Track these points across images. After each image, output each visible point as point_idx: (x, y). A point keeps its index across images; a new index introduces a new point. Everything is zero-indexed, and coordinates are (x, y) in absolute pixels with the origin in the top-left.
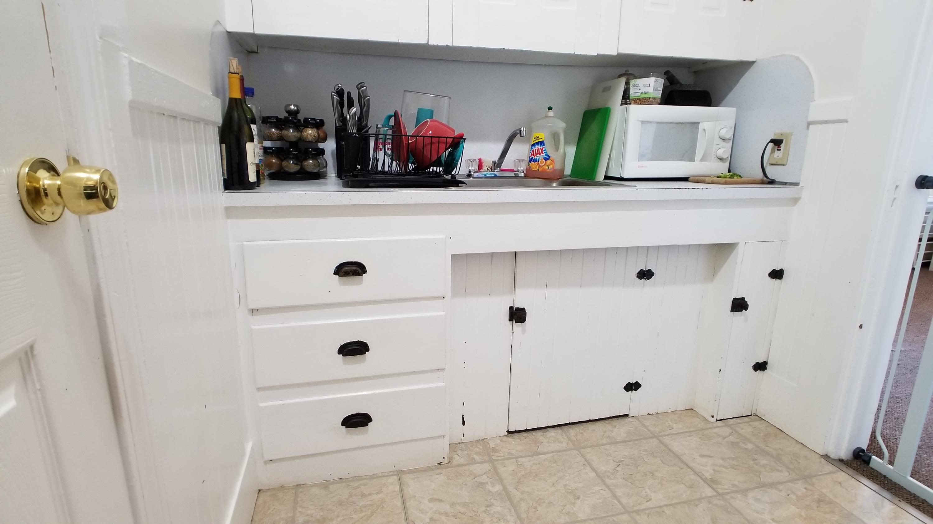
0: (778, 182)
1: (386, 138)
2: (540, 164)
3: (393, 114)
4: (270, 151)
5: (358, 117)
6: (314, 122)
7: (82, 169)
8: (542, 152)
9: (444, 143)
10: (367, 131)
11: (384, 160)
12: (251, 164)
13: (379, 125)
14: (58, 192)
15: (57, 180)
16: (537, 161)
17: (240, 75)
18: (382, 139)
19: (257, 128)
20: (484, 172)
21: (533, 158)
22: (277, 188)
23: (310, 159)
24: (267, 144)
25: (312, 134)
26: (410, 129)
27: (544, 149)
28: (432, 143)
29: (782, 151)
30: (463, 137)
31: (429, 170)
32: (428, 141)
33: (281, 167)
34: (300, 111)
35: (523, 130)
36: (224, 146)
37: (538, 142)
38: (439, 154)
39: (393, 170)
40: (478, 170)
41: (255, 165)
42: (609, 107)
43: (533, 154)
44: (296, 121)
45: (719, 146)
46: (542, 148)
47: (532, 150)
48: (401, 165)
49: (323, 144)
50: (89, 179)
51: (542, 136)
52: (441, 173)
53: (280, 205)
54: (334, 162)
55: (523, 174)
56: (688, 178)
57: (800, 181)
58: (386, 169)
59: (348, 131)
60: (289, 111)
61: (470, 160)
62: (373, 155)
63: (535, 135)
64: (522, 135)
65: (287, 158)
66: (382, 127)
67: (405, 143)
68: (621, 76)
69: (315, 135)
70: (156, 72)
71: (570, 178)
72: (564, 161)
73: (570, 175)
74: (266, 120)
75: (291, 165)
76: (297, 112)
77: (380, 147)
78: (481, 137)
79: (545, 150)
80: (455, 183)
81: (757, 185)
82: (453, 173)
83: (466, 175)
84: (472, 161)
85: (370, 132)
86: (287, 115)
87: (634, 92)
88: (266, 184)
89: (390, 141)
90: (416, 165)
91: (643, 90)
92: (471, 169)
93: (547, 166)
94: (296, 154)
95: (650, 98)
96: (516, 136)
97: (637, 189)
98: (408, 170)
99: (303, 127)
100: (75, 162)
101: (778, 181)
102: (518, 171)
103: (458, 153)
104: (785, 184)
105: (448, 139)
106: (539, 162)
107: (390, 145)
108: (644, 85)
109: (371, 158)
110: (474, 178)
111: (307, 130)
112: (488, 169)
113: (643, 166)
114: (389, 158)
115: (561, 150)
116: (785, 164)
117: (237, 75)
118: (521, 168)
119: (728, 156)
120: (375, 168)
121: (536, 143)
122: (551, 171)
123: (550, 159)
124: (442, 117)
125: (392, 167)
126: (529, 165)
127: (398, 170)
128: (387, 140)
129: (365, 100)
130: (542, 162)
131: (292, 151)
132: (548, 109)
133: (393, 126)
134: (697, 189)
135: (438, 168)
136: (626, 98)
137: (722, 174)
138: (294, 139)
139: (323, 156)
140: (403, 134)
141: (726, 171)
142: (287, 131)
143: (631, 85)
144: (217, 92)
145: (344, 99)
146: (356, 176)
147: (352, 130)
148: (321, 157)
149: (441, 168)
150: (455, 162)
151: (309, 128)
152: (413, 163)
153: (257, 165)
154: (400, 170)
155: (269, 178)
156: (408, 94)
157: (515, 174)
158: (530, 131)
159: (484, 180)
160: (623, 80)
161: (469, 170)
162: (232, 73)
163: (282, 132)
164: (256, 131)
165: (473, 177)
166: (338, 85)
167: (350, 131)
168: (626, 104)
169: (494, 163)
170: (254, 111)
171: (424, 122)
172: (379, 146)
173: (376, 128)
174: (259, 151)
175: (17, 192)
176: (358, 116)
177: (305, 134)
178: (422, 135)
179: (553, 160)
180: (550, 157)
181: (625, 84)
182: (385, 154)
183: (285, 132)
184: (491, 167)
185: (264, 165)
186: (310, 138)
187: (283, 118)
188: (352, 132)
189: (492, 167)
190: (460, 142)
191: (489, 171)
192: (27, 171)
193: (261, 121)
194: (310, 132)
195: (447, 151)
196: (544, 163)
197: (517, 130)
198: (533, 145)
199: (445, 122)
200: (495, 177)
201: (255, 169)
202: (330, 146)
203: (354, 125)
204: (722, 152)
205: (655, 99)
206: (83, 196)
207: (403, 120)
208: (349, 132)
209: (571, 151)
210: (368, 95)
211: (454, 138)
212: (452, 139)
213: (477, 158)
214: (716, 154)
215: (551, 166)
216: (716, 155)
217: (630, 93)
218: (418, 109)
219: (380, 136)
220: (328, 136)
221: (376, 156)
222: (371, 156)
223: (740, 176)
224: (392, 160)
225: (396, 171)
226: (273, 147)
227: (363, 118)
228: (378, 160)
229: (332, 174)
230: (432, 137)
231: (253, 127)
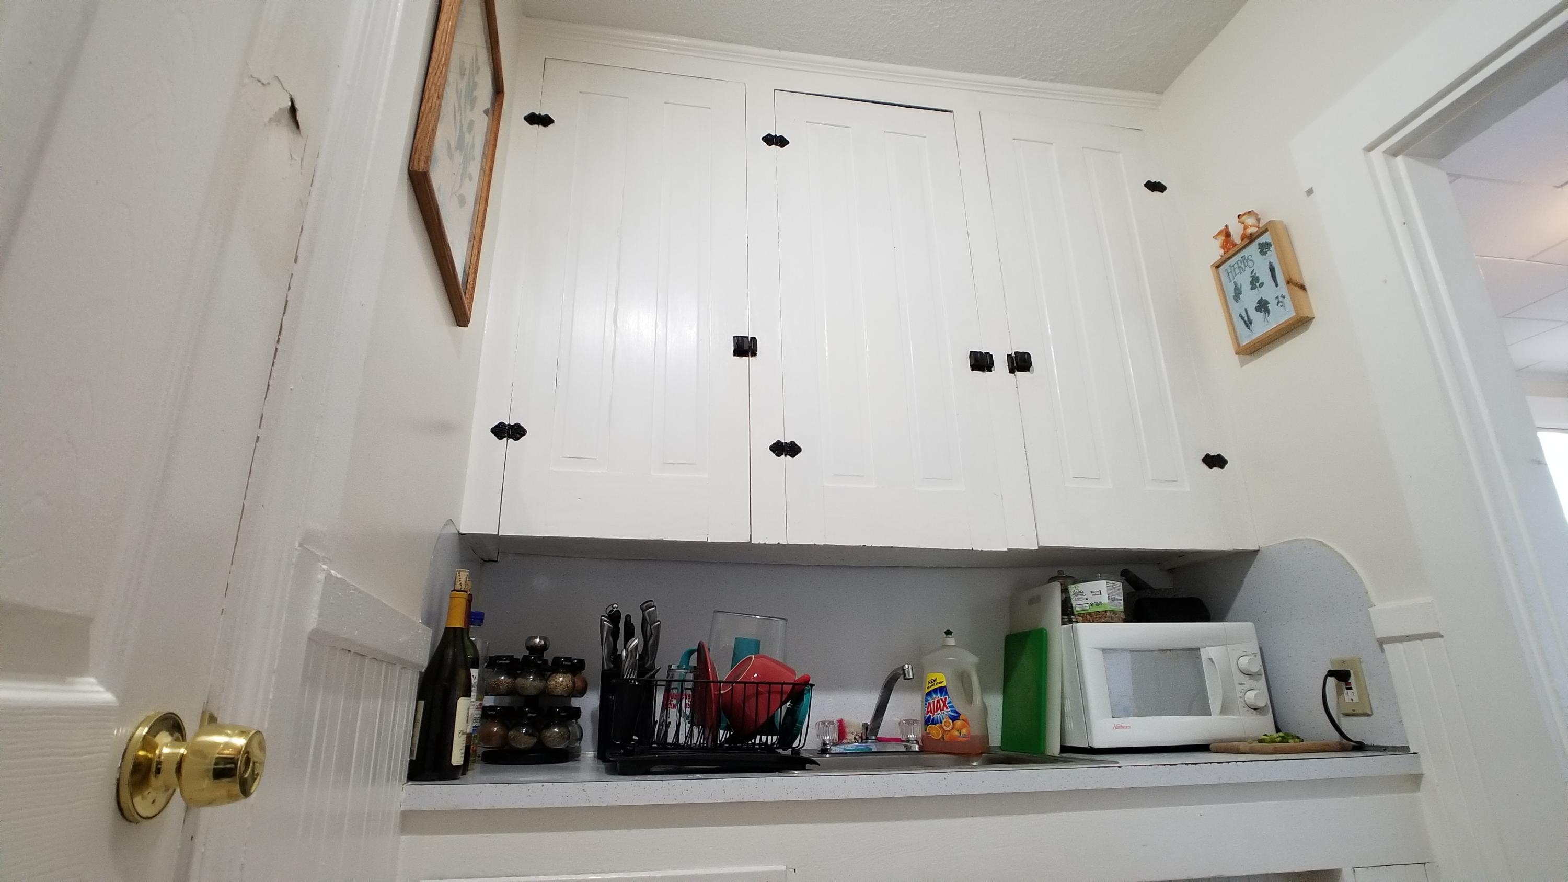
0: (1371, 746)
1: (683, 688)
2: (945, 728)
3: (696, 647)
4: (492, 712)
5: (639, 655)
6: (569, 663)
7: (220, 731)
8: (945, 706)
9: (778, 692)
10: (653, 676)
11: (678, 726)
12: (461, 734)
13: (672, 666)
14: (176, 768)
15: (180, 747)
16: (939, 721)
17: (468, 593)
18: (676, 688)
19: (479, 675)
20: (849, 743)
21: (932, 718)
22: (495, 777)
23: (555, 726)
24: (489, 701)
25: (564, 683)
26: (722, 671)
27: (947, 702)
28: (758, 694)
29: (1354, 690)
30: (809, 681)
31: (753, 741)
32: (751, 690)
33: (505, 739)
34: (549, 646)
35: (908, 668)
36: (422, 703)
37: (936, 689)
38: (770, 711)
39: (693, 742)
40: (839, 741)
41: (465, 736)
42: (1043, 628)
43: (929, 709)
44: (541, 662)
45: (1245, 687)
46: (944, 699)
47: (927, 703)
48: (707, 734)
49: (579, 700)
50: (227, 745)
51: (941, 679)
52: (775, 746)
53: (496, 808)
54: (594, 729)
55: (917, 746)
56: (1210, 745)
57: (1407, 742)
58: (682, 741)
59: (623, 676)
60: (532, 646)
61: (823, 723)
62: (661, 716)
63: (931, 677)
64: (908, 678)
65: (518, 725)
66: (678, 669)
67: (715, 694)
68: (1052, 579)
69: (568, 685)
70: (356, 589)
71: (1000, 752)
72: (986, 724)
73: (1000, 747)
74: (494, 663)
75: (522, 737)
76: (544, 648)
77: (673, 703)
78: (841, 684)
79: (950, 703)
80: (799, 763)
81: (1334, 753)
82: (794, 746)
83: (819, 751)
84: (827, 724)
85: (657, 677)
86: (527, 653)
87: (1077, 603)
88: (476, 768)
89: (689, 692)
90: (732, 733)
91: (1092, 600)
92: (827, 738)
93: (958, 731)
94: (535, 716)
95: (1106, 611)
96: (898, 679)
97: (1120, 767)
98: (718, 742)
99: (549, 672)
100: (211, 721)
101: (1369, 744)
102: (908, 741)
103: (803, 708)
104: (1384, 749)
105: (784, 686)
106: (943, 724)
107: (689, 699)
108: (1091, 592)
109: (657, 721)
110: (833, 755)
111: (557, 677)
112: (855, 738)
113: (1123, 725)
114: (687, 721)
115: (977, 701)
116: (1370, 713)
117: (465, 593)
118: (913, 736)
119: (1267, 703)
120: (664, 739)
121: (933, 690)
122: (966, 739)
123: (960, 718)
124: (775, 651)
125: (691, 736)
126: (926, 730)
127: (702, 742)
128: (685, 690)
129: (652, 627)
130: (948, 725)
131: (528, 712)
132: (946, 635)
133: (695, 667)
134: (1227, 764)
135: (770, 737)
136: (1068, 613)
137: (1266, 735)
138: (532, 692)
139: (576, 720)
140: (711, 679)
141: (1271, 730)
142: (525, 678)
143: (1071, 594)
144: (429, 619)
145: (620, 626)
146: (631, 753)
147: (630, 674)
148: (573, 723)
149: (775, 738)
150: (797, 724)
151: (561, 673)
152: (726, 729)
153: (469, 736)
154: (705, 742)
155: (482, 760)
156: (721, 617)
157: (906, 746)
158: (920, 672)
159: (850, 759)
160: (1057, 587)
161: (824, 740)
162: (458, 591)
163: (516, 681)
164: (476, 680)
165: (830, 754)
166: (612, 605)
167: (627, 676)
168: (1070, 622)
169: (865, 726)
170: (478, 647)
171: (745, 660)
172: (671, 701)
173: (667, 671)
174: (475, 713)
175: (119, 766)
176: (640, 653)
177: (552, 683)
178: (742, 681)
179: (966, 719)
180: (960, 714)
181: (1062, 592)
182: (680, 716)
183: (520, 681)
184: (860, 735)
185: (478, 738)
186: (559, 691)
187: (520, 657)
188: (630, 677)
189: (862, 734)
190: (804, 690)
191: (858, 742)
192: (144, 733)
193: (486, 664)
194: (561, 680)
195: (783, 707)
196: (952, 725)
197: (898, 669)
198: (929, 694)
199: (778, 658)
200: (870, 753)
201: (465, 742)
202: (590, 703)
203: (633, 667)
204: (1254, 696)
205: (1114, 612)
206: (211, 774)
207: (711, 656)
208: (625, 677)
209: (995, 703)
210: (658, 619)
211: (794, 684)
212: (791, 686)
213: (835, 718)
214: (1246, 703)
215: (964, 731)
216: (1244, 702)
217: (1073, 606)
218: (736, 639)
219: (674, 684)
220: (588, 687)
221: (665, 718)
222: (657, 718)
223: (1298, 738)
224: (692, 724)
225: (698, 743)
226: (498, 707)
227: (648, 654)
228: (668, 725)
229: (589, 753)
230: (758, 683)
231: (474, 672)
